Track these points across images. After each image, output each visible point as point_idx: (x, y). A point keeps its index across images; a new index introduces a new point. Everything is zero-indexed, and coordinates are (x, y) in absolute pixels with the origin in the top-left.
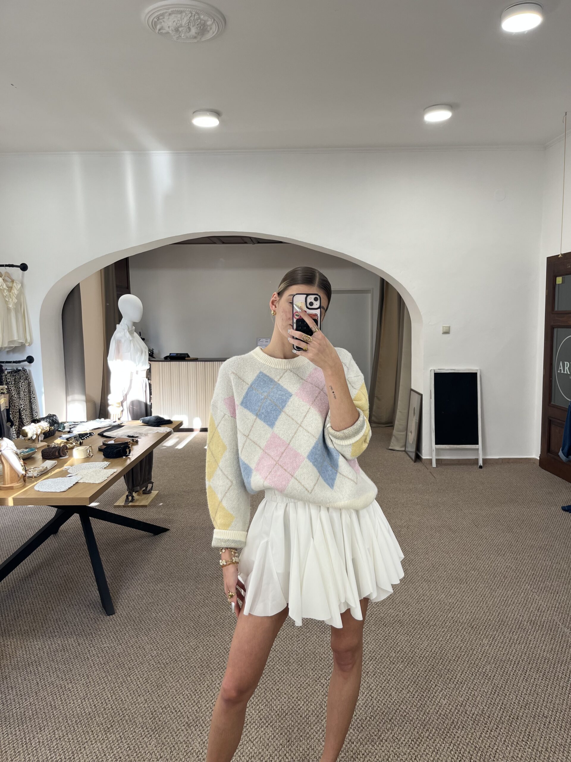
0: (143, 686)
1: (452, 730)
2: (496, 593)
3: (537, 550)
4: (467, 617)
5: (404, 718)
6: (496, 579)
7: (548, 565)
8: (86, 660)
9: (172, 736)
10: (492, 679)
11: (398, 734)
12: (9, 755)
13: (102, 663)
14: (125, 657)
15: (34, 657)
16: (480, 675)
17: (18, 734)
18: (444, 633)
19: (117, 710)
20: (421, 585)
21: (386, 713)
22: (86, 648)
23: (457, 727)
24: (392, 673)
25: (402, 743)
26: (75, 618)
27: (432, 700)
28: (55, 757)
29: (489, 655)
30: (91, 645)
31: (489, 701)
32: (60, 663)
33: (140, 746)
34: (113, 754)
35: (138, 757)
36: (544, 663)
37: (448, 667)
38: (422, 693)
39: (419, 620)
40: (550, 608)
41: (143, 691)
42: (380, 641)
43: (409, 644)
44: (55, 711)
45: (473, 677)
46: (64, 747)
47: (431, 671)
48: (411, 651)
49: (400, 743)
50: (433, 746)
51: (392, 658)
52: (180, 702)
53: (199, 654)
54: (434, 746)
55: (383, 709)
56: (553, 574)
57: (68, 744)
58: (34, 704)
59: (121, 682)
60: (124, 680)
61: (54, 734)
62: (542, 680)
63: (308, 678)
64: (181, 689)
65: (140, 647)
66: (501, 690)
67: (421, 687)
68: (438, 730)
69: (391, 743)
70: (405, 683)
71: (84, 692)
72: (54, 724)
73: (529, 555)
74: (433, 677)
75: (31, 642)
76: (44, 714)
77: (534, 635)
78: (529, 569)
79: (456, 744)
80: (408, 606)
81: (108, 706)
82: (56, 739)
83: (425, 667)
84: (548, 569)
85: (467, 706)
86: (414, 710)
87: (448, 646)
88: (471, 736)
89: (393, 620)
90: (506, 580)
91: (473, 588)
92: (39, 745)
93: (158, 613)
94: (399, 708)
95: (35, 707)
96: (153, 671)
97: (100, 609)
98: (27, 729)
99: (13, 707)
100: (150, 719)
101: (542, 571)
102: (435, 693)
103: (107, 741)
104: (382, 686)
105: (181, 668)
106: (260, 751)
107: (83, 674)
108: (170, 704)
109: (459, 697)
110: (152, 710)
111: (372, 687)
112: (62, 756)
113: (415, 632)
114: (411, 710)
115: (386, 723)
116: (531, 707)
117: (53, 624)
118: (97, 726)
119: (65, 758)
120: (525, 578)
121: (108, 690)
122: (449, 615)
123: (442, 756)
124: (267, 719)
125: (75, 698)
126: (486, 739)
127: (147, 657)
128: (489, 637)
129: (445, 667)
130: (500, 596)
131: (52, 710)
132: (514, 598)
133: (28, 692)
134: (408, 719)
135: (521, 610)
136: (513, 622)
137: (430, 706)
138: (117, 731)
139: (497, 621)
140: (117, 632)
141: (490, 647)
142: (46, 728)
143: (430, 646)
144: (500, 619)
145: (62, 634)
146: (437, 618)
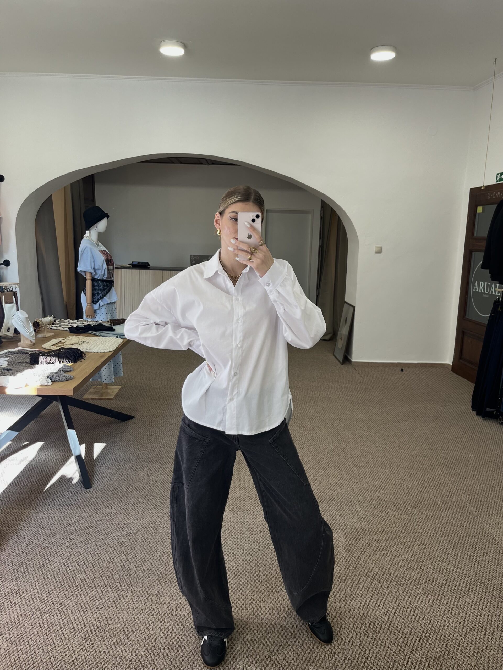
0: (119, 548)
1: (379, 589)
2: (415, 478)
3: (449, 442)
4: (391, 497)
6: (415, 465)
7: (457, 455)
8: (69, 526)
9: (145, 590)
10: (411, 547)
13: (83, 529)
14: (102, 524)
15: (23, 523)
16: (401, 544)
17: (12, 588)
18: (371, 510)
19: (97, 568)
20: (352, 469)
22: (68, 516)
25: (338, 599)
26: (57, 491)
27: (362, 564)
28: (45, 607)
29: (408, 528)
30: (72, 514)
31: (409, 566)
33: (118, 599)
34: (95, 605)
35: (117, 608)
36: (454, 536)
37: (375, 537)
38: (353, 558)
39: (350, 499)
40: (459, 490)
41: (119, 553)
43: (342, 518)
44: (44, 569)
45: (396, 545)
46: (53, 599)
47: (361, 540)
48: (344, 524)
49: (336, 598)
50: (363, 602)
52: (151, 562)
53: (165, 523)
56: (461, 462)
57: (56, 596)
58: (25, 563)
59: (100, 545)
60: (101, 543)
61: (44, 588)
62: (453, 550)
63: (258, 544)
64: (151, 551)
65: (114, 516)
66: (419, 557)
67: (353, 553)
68: (367, 588)
70: (339, 549)
71: (68, 553)
72: (43, 579)
73: (442, 447)
74: (363, 545)
75: (19, 511)
76: (34, 571)
77: (446, 513)
78: (442, 458)
79: (383, 601)
80: (341, 487)
81: (89, 565)
82: (46, 592)
83: (355, 537)
84: (458, 457)
85: (391, 569)
87: (375, 520)
88: (395, 595)
89: (328, 498)
90: (423, 467)
91: (396, 473)
92: (31, 597)
93: (128, 488)
95: (27, 566)
96: (127, 537)
98: (20, 584)
99: (7, 566)
100: (126, 576)
101: (452, 460)
102: (365, 558)
103: (90, 594)
105: (150, 534)
107: (67, 538)
108: (142, 564)
109: (384, 562)
110: (127, 568)
112: (52, 606)
113: (347, 508)
114: (344, 572)
116: (444, 572)
118: (81, 581)
119: (54, 608)
120: (438, 465)
121: (89, 551)
122: (376, 495)
123: (371, 610)
125: (61, 558)
126: (407, 597)
127: (121, 524)
128: (409, 513)
129: (372, 537)
130: (418, 480)
131: (41, 568)
132: (430, 482)
133: (19, 553)
134: (342, 578)
135: (435, 492)
136: (429, 502)
137: (360, 569)
138: (98, 586)
139: (416, 500)
140: (94, 503)
141: (410, 521)
142: (37, 583)
143: (360, 520)
144: (418, 499)
145: (46, 504)
146: (365, 497)
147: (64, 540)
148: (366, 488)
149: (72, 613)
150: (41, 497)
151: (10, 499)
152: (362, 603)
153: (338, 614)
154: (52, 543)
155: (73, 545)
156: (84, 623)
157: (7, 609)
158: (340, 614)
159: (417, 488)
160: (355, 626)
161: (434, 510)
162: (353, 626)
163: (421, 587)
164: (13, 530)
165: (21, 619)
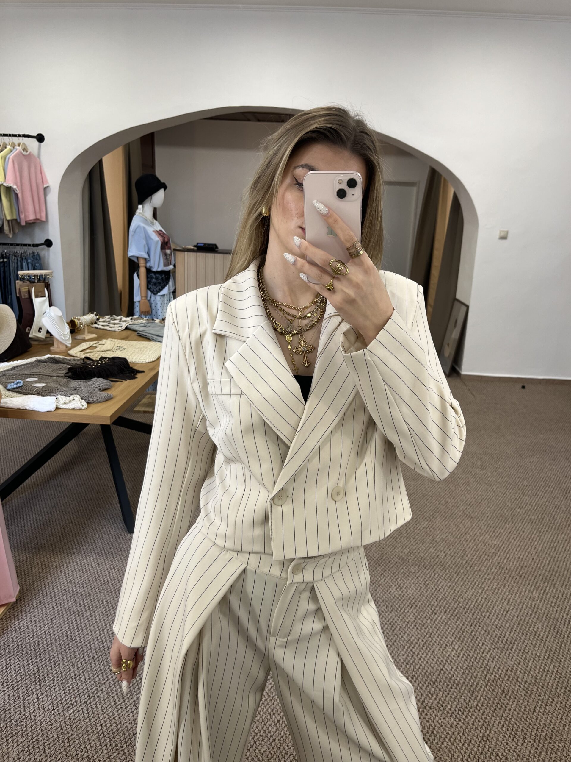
1: (502, 701)
2: (545, 538)
4: (515, 563)
5: (449, 682)
6: (544, 519)
10: (544, 640)
11: (443, 700)
15: (51, 576)
16: (531, 634)
17: (31, 668)
18: (490, 581)
20: (463, 522)
21: (430, 674)
23: (508, 697)
24: (435, 625)
25: (448, 712)
26: (95, 533)
27: (479, 661)
29: (540, 611)
30: (112, 566)
31: (542, 667)
34: (132, 700)
37: (496, 623)
38: (468, 652)
39: (462, 563)
42: (421, 585)
43: (452, 591)
44: (71, 644)
45: (524, 636)
46: (80, 688)
47: (477, 626)
49: (445, 712)
50: (482, 719)
51: (434, 607)
55: (426, 668)
57: (84, 684)
61: (70, 671)
66: (555, 655)
67: (467, 644)
69: (435, 712)
70: (449, 638)
71: (103, 622)
74: (480, 633)
75: (48, 559)
76: (59, 646)
79: (508, 719)
80: (450, 546)
82: (71, 677)
83: (470, 621)
85: (518, 672)
86: (461, 672)
87: (495, 597)
88: (525, 710)
89: (434, 562)
91: (520, 529)
92: (53, 683)
94: (444, 669)
95: (50, 637)
97: (121, 525)
98: (41, 663)
99: (26, 636)
102: (483, 653)
104: (424, 641)
107: (102, 601)
109: (508, 660)
111: (414, 640)
112: (77, 699)
113: (458, 577)
114: (456, 673)
115: (430, 686)
117: (71, 539)
119: (81, 702)
122: (495, 559)
123: (493, 732)
125: (93, 628)
126: (541, 714)
128: (540, 588)
129: (492, 622)
131: (68, 641)
132: (566, 544)
133: (43, 619)
134: (454, 682)
136: (565, 573)
137: (477, 669)
139: (548, 570)
141: (541, 601)
142: (61, 664)
143: (476, 595)
144: (550, 568)
145: (80, 552)
146: (481, 562)
147: (99, 603)
148: (482, 549)
149: (102, 711)
150: (75, 541)
151: (37, 543)
152: (482, 721)
153: (448, 737)
155: (109, 610)
156: (117, 727)
157: (22, 698)
158: (451, 736)
159: (548, 552)
160: (471, 756)
162: (469, 755)
163: (559, 699)
164: (38, 586)
165: (38, 715)
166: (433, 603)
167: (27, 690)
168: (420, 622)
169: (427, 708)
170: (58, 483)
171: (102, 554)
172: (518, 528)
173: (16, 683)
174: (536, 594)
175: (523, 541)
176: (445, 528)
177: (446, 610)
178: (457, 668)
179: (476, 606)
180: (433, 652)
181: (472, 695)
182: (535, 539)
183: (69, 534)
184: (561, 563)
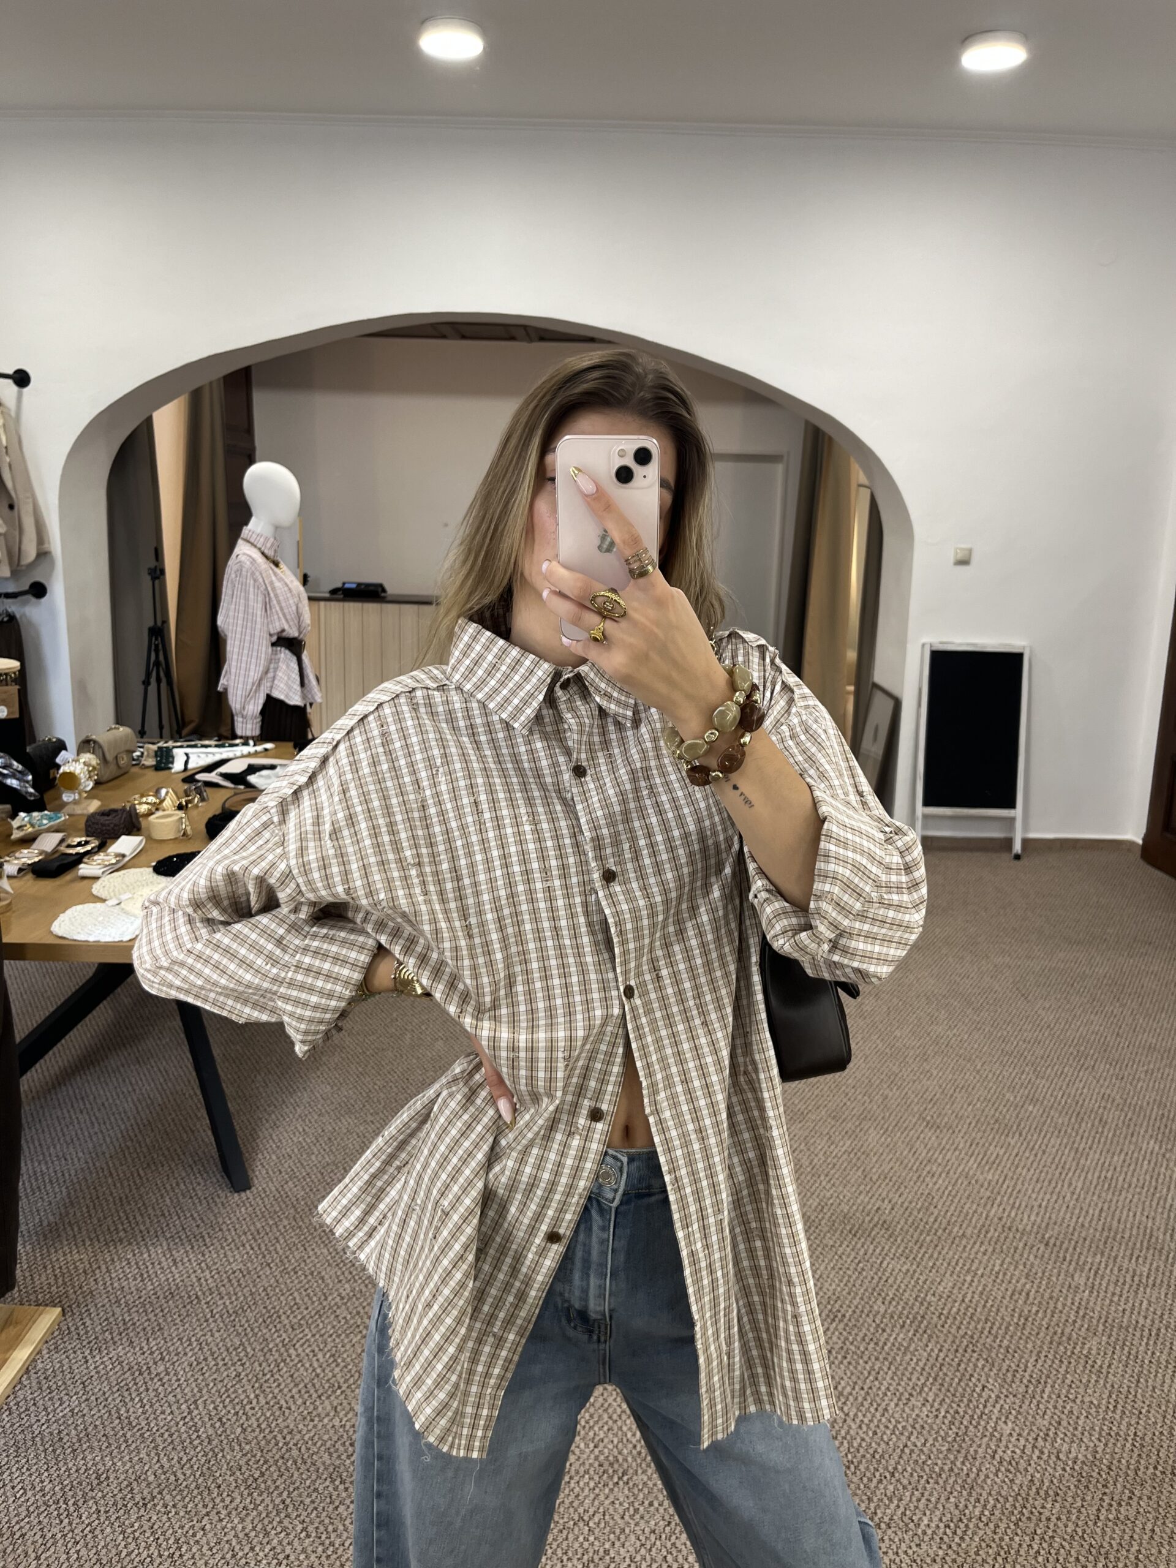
0: (327, 1371)
1: (1032, 1502)
2: (1089, 1162)
3: (1162, 1059)
4: (1033, 1218)
5: (923, 1470)
6: (1083, 1125)
8: (195, 1302)
10: (1104, 1371)
11: (912, 1508)
12: (30, 1542)
13: (231, 1311)
14: (282, 1298)
15: (75, 1292)
16: (1077, 1362)
17: (47, 1489)
18: (986, 1257)
19: (271, 1432)
20: (922, 1136)
21: (882, 1456)
22: (191, 1271)
23: (1042, 1493)
24: (884, 1354)
25: (924, 1533)
26: (162, 1196)
27: (979, 1423)
28: (136, 1552)
29: (1091, 1314)
30: (203, 1265)
31: (1105, 1428)
32: (134, 1309)
33: (330, 1528)
34: (269, 1547)
35: (328, 1557)
37: (1006, 1343)
38: (954, 1405)
39: (927, 1223)
41: (327, 1386)
42: (849, 1272)
43: (913, 1282)
44: (130, 1433)
45: (1063, 1367)
46: (156, 1527)
47: (969, 1350)
49: (920, 1532)
50: (994, 1541)
51: (879, 1317)
54: (997, 1540)
55: (874, 1445)
57: (165, 1518)
58: (80, 1414)
59: (276, 1360)
60: (281, 1355)
61: (131, 1492)
65: (312, 1273)
67: (952, 1389)
68: (1002, 1500)
69: (900, 1533)
70: (914, 1379)
71: (194, 1385)
72: (129, 1464)
73: (1147, 1072)
74: (976, 1366)
75: (65, 1255)
76: (104, 1439)
78: (1151, 1105)
79: (1047, 1538)
80: (899, 1187)
81: (250, 1423)
82: (136, 1504)
83: (954, 1342)
85: (1058, 1440)
86: (944, 1448)
87: (998, 1289)
88: (1078, 1518)
89: (870, 1222)
90: (1106, 1130)
91: (1037, 1147)
92: (97, 1519)
94: (909, 1444)
95: (84, 1422)
96: (347, 1336)
97: (218, 1176)
98: (68, 1476)
99: (33, 1421)
100: (349, 1457)
102: (985, 1406)
103: (255, 1513)
104: (866, 1387)
106: (607, 1545)
107: (189, 1339)
109: (1037, 1417)
111: (844, 1388)
112: (152, 1549)
113: (922, 1251)
114: (934, 1450)
115: (885, 1481)
117: (113, 1210)
118: (229, 1473)
119: (161, 1556)
120: (1145, 1124)
121: (249, 1381)
122: (993, 1212)
124: (616, 1466)
125: (173, 1399)
126: (1110, 1524)
127: (330, 1298)
128: (1087, 1268)
129: (998, 1341)
130: (1099, 1169)
131: (123, 1429)
132: (1129, 1174)
133: (64, 1383)
134: (932, 1470)
135: (1147, 1203)
136: (1134, 1232)
137: (976, 1439)
138: (277, 1487)
139: (1100, 1229)
140: (259, 1233)
141: (1091, 1292)
142: (113, 1477)
143: (960, 1288)
144: (1104, 1224)
145: (134, 1237)
146: (965, 1218)
147: (182, 1344)
148: (965, 1191)
150: (122, 1215)
152: (993, 1545)
154: (152, 1353)
155: (205, 1359)
157: (33, 1556)
159: (1097, 1192)
161: (1150, 1257)
163: (1145, 1491)
166: (876, 1308)
167: (43, 1537)
168: (853, 1348)
169: (883, 1526)
170: (77, 1091)
171: (181, 1240)
172: (1032, 1144)
173: (17, 1523)
174: (1080, 1279)
175: (1045, 1169)
176: (887, 1150)
177: (904, 1322)
178: (936, 1439)
179: (963, 1311)
180: (886, 1410)
181: (970, 1495)
182: (1067, 1166)
183: (107, 1201)
184: (1125, 1213)
